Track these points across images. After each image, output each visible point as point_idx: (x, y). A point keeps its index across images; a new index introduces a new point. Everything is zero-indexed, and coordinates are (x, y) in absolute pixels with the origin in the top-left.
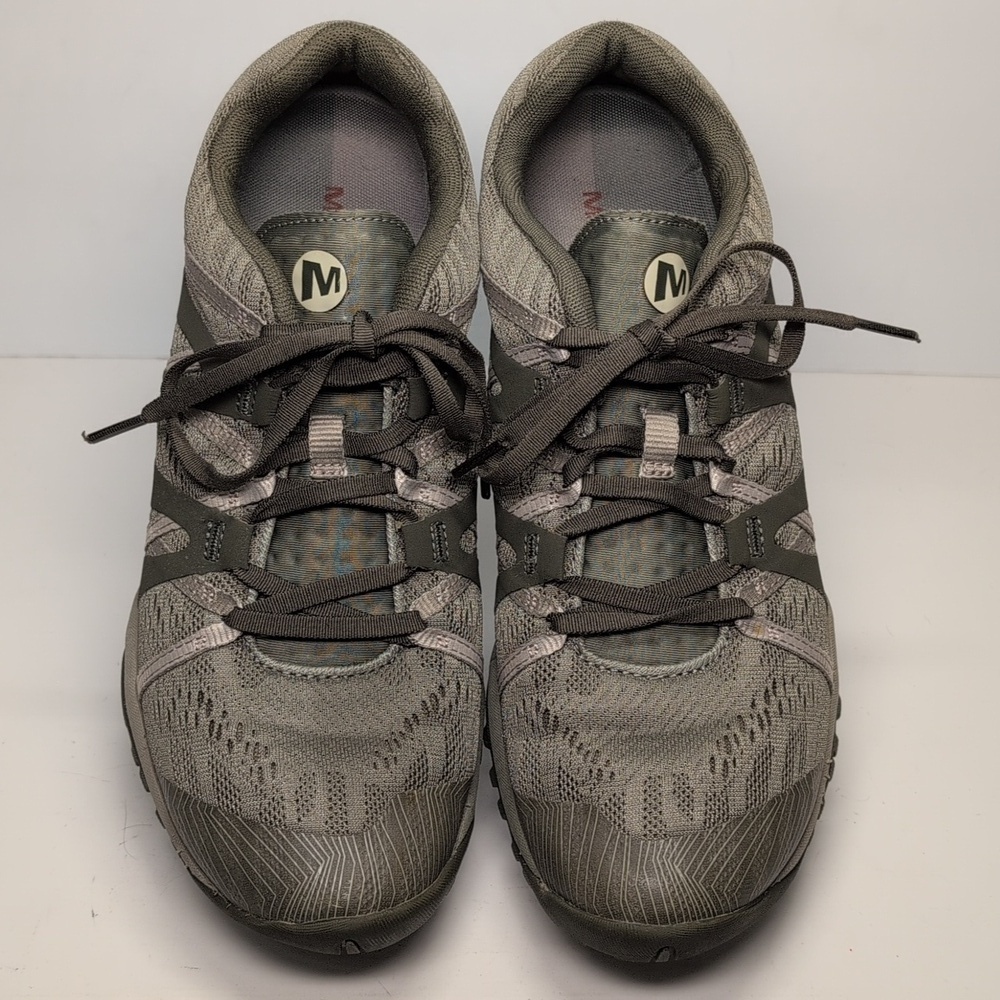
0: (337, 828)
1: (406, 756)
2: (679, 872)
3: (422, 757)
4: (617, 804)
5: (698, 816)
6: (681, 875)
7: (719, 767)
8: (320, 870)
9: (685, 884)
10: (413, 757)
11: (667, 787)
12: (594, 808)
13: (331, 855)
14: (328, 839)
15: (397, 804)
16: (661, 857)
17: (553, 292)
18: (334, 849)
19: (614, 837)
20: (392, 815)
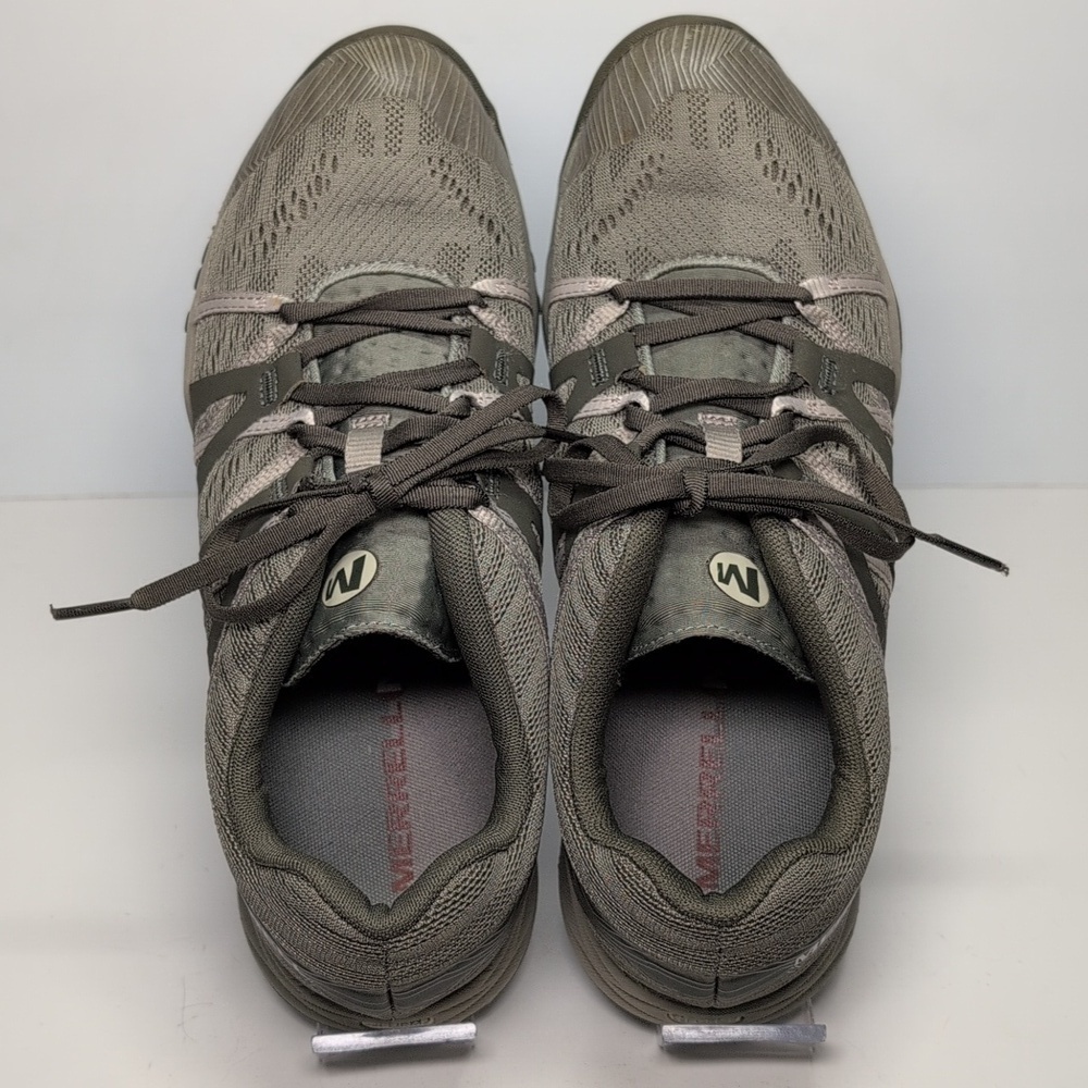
0: (697, 96)
1: (632, 172)
2: (375, 69)
3: (616, 175)
4: (426, 135)
5: (352, 119)
6: (373, 66)
7: (329, 161)
8: (713, 59)
9: (370, 60)
10: (626, 172)
11: (380, 144)
12: (447, 136)
13: (704, 72)
14: (706, 86)
15: (641, 125)
16: (390, 83)
17: (479, 547)
18: (700, 77)
19: (431, 108)
20: (645, 114)
